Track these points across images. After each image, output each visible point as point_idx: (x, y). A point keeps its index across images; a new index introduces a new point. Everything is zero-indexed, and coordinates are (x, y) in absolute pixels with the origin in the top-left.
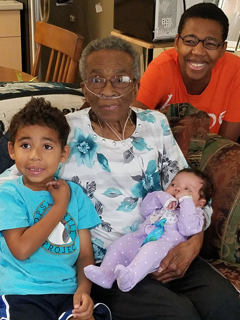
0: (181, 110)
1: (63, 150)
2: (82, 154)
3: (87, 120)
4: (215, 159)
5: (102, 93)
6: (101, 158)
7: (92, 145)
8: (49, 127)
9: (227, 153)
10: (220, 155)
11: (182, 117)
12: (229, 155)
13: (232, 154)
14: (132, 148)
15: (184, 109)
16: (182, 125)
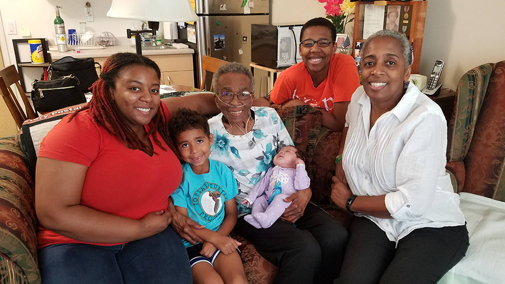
0: (303, 110)
1: (209, 138)
2: (221, 148)
3: (221, 124)
4: (324, 138)
5: (231, 103)
6: (233, 150)
7: (226, 141)
8: (196, 128)
9: (332, 134)
10: (328, 135)
11: (304, 114)
12: (334, 135)
13: (336, 134)
14: (253, 139)
15: (306, 109)
16: (304, 120)
